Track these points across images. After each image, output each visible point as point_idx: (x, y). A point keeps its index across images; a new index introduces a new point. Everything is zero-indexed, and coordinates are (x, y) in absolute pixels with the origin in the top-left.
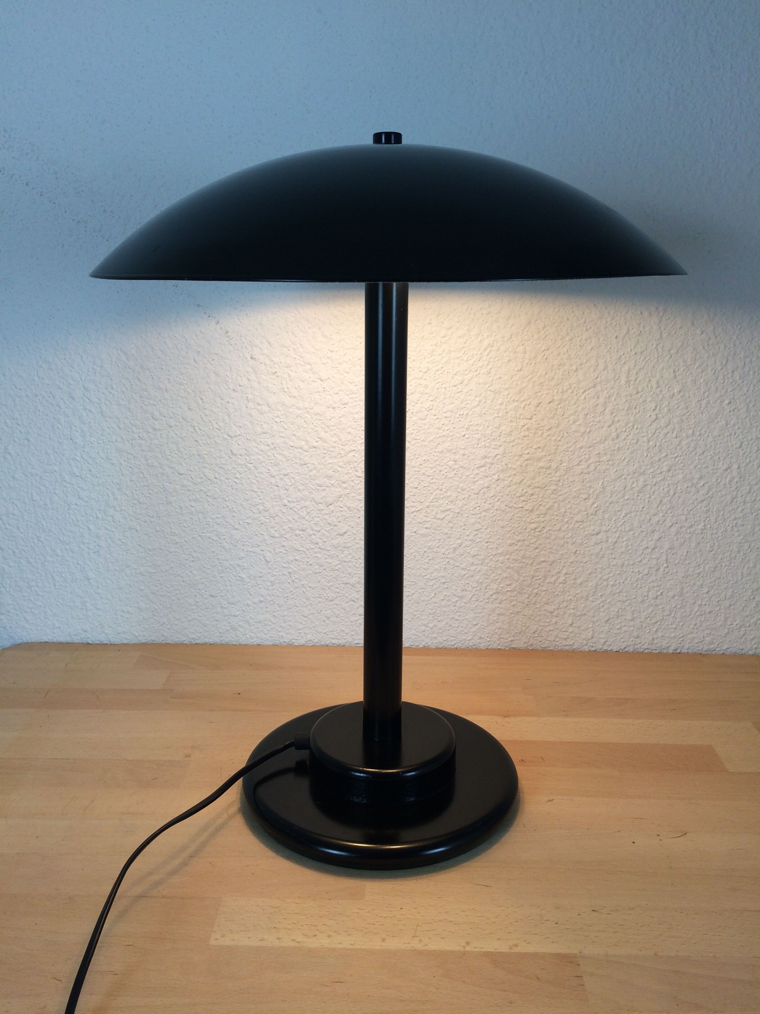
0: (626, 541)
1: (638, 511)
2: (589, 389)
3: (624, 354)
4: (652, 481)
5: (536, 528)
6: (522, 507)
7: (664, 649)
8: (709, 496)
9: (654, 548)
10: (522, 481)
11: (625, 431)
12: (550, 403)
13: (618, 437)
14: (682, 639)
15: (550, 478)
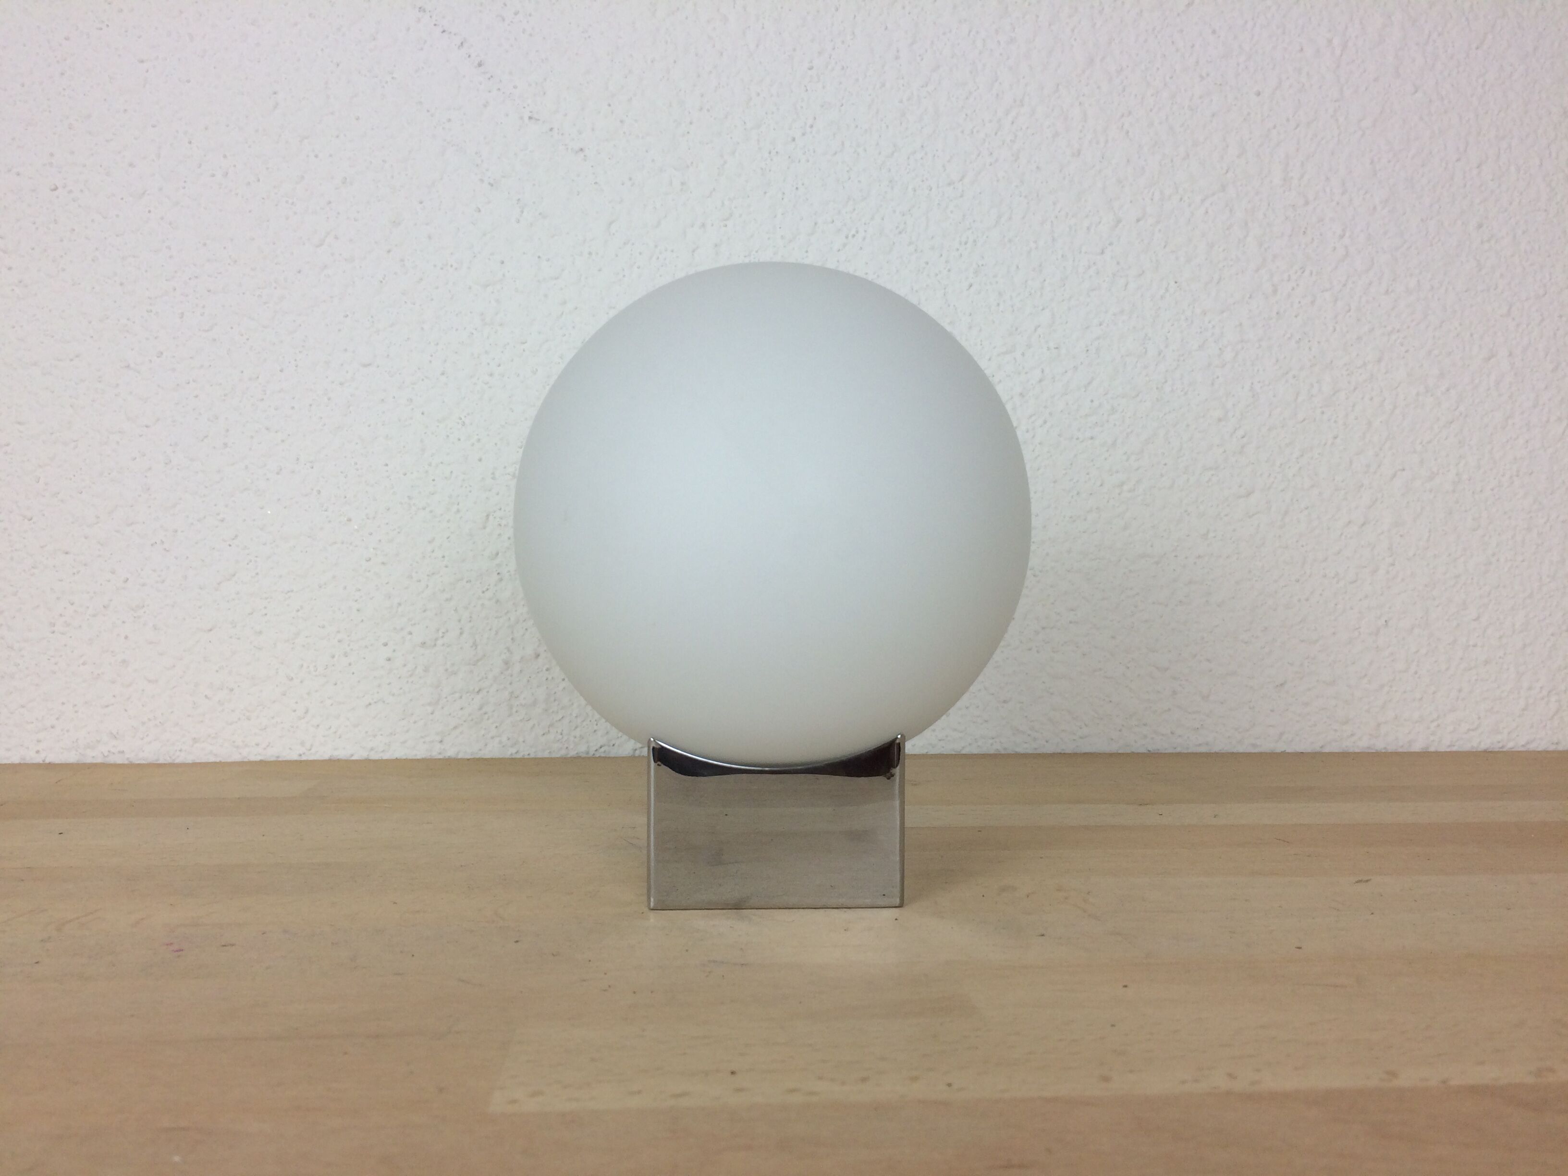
0: (1307, 508)
1: (1325, 444)
2: (1213, 194)
3: (1275, 127)
4: (1349, 383)
5: (1122, 485)
6: (1092, 438)
7: (1402, 746)
8: (1461, 414)
9: (1363, 525)
10: (1089, 383)
11: (1289, 280)
12: (1138, 220)
13: (1275, 291)
14: (1435, 724)
15: (1147, 375)
